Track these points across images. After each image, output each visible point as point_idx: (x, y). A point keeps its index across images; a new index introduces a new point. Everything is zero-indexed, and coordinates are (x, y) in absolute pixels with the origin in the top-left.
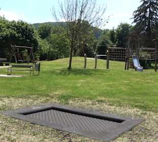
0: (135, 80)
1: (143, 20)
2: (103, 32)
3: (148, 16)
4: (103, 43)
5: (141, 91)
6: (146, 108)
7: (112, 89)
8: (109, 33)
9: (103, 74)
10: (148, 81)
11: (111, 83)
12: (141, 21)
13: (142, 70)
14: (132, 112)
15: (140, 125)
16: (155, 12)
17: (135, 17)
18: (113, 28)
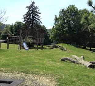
0: (24, 55)
1: (29, 20)
2: (6, 26)
3: (31, 18)
4: (6, 33)
5: (26, 62)
6: (27, 72)
7: (9, 62)
8: (9, 26)
9: (4, 53)
10: (31, 56)
11: (9, 58)
12: (28, 21)
13: (28, 50)
14: (19, 76)
15: (22, 83)
16: (35, 16)
17: (24, 18)
18: (12, 24)
